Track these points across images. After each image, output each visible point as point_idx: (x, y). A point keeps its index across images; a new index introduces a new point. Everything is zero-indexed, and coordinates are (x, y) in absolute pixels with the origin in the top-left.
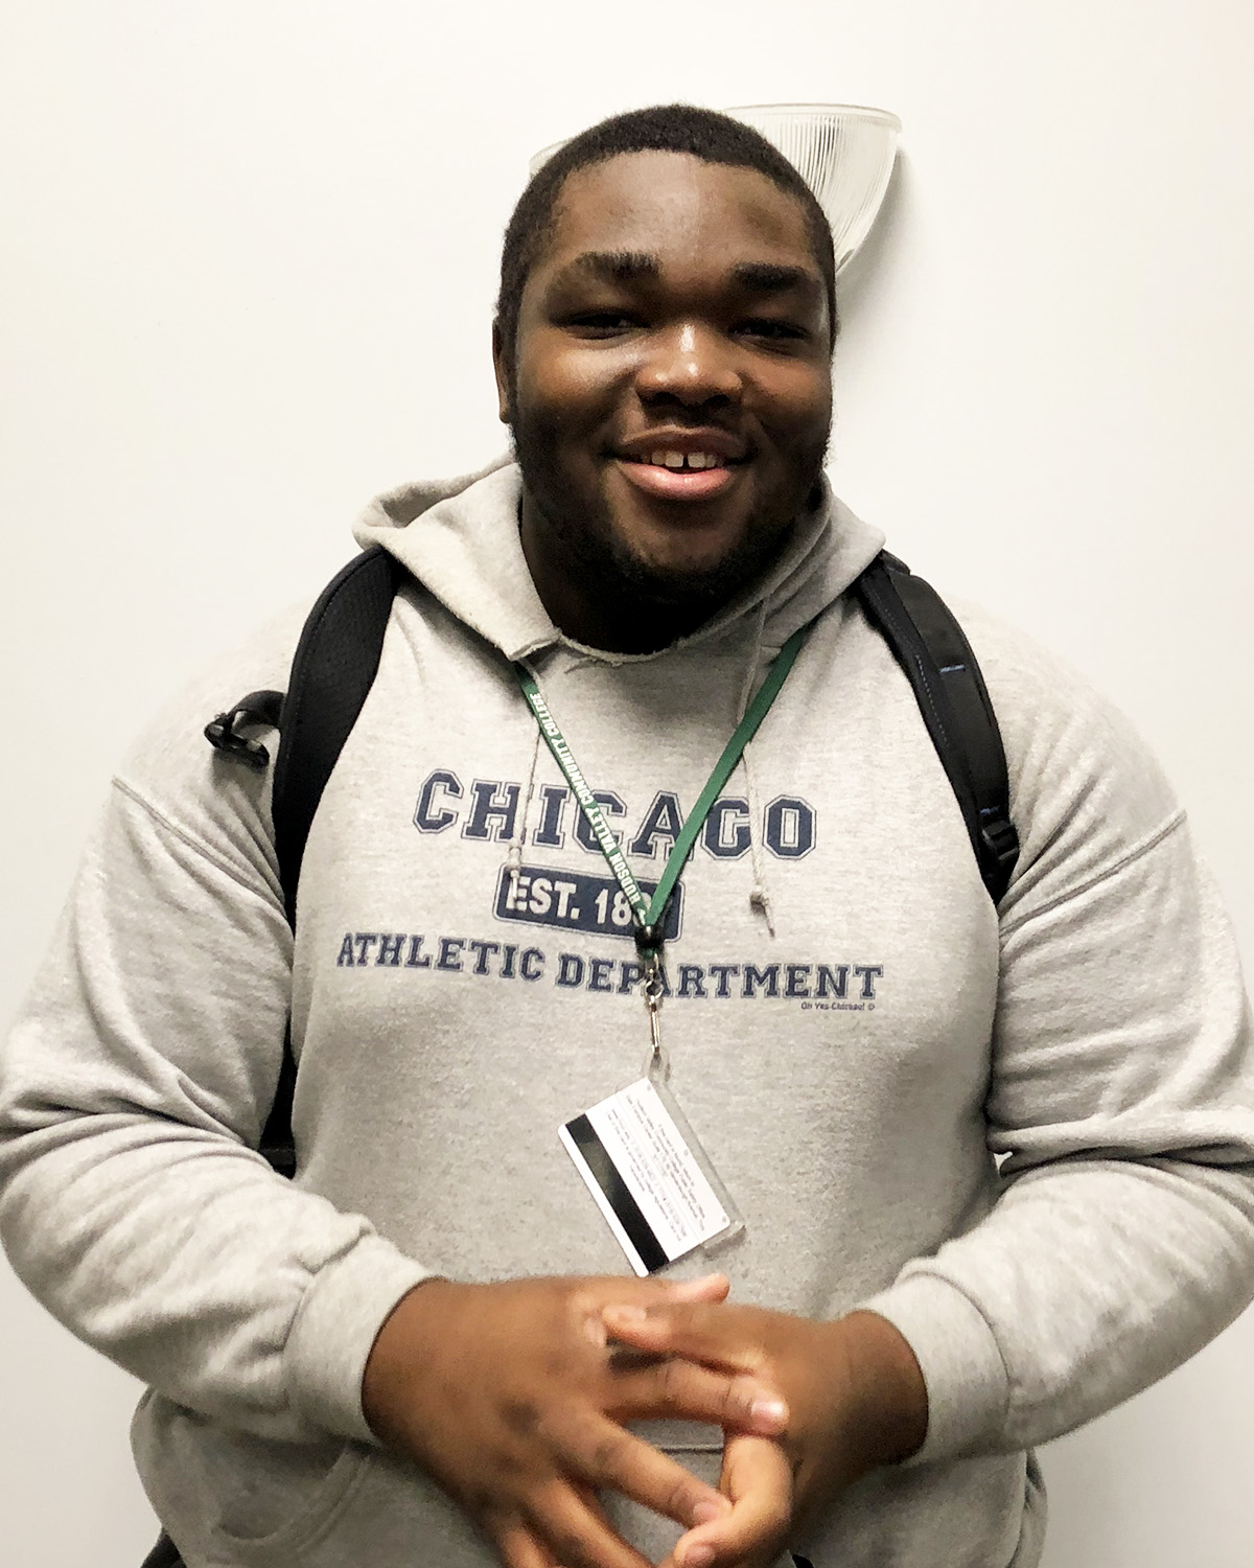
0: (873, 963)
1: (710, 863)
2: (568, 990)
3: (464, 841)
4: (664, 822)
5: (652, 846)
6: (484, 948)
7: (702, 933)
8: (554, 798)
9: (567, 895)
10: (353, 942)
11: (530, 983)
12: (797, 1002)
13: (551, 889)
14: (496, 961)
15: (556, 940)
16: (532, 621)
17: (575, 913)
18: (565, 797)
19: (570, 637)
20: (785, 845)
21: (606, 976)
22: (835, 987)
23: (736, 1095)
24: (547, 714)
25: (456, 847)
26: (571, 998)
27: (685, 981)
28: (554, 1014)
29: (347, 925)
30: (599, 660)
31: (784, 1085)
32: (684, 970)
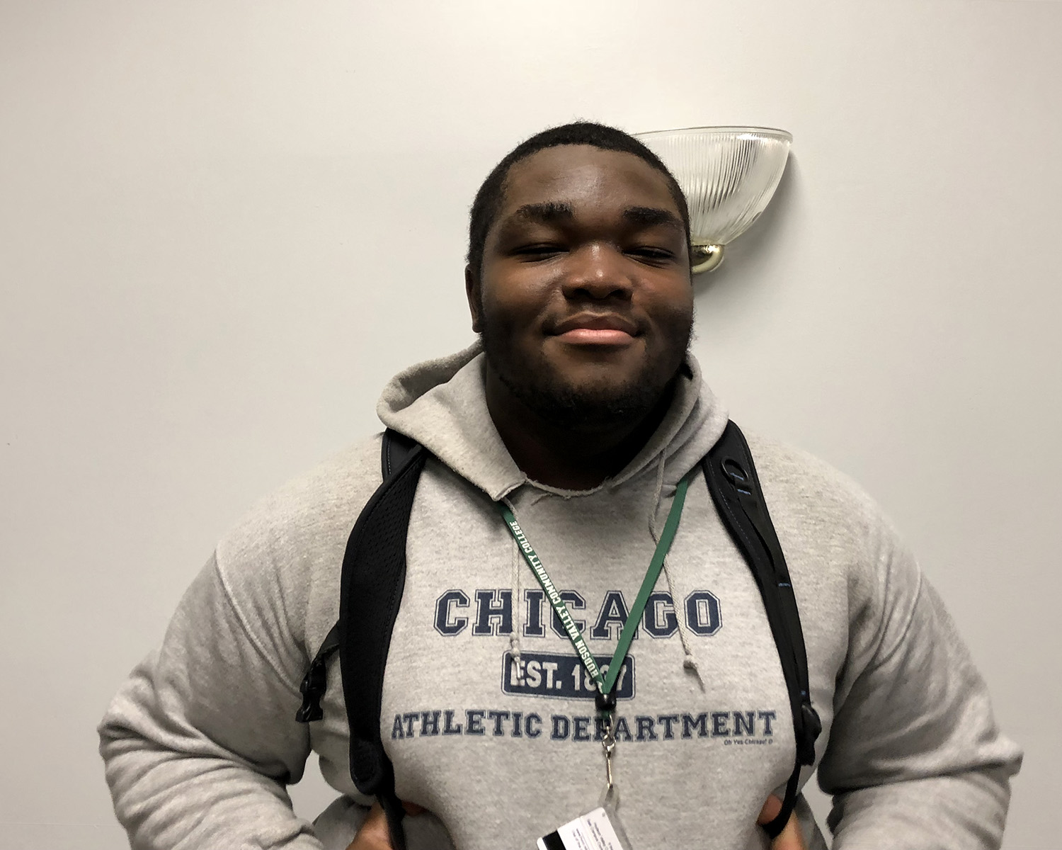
0: (770, 709)
1: (651, 641)
2: (560, 742)
3: (474, 637)
4: (614, 612)
5: (607, 630)
6: (499, 716)
7: (649, 692)
8: (535, 598)
9: (552, 672)
10: (402, 720)
11: (533, 739)
12: (721, 740)
13: (540, 668)
14: (508, 725)
15: (548, 706)
16: (505, 470)
17: (559, 684)
18: (542, 598)
19: (533, 479)
20: (701, 626)
21: (584, 729)
22: (747, 727)
23: (684, 811)
24: (523, 537)
25: (469, 643)
26: (562, 748)
27: (641, 728)
28: (551, 761)
29: (396, 709)
30: (555, 495)
31: (716, 802)
32: (640, 720)
